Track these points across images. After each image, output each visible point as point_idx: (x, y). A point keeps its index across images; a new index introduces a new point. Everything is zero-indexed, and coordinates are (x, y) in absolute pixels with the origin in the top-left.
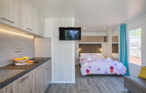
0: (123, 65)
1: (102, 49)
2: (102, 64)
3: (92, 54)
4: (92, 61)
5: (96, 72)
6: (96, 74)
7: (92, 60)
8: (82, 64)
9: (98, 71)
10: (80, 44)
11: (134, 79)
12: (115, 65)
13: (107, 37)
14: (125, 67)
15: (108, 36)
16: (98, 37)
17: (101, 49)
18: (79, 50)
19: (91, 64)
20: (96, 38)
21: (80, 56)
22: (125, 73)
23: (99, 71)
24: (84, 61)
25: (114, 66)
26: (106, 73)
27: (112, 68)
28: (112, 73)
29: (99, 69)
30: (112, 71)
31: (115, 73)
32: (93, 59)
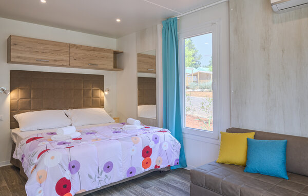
0: (173, 137)
1: (106, 93)
2: (118, 143)
3: (69, 112)
4: (80, 139)
5: (97, 179)
6: (100, 186)
7: (78, 135)
8: (36, 160)
9: (104, 173)
10: (13, 72)
11: (203, 168)
12: (156, 139)
13: (122, 52)
14: (177, 142)
15: (124, 51)
16: (94, 49)
17: (102, 94)
18: (12, 97)
19: (77, 153)
20: (89, 53)
21: (14, 124)
22: (177, 160)
23: (109, 174)
24: (41, 146)
25: (152, 145)
26: (131, 175)
27: (147, 152)
28: (147, 170)
29: (109, 167)
30: (146, 164)
31: (156, 166)
32: (82, 132)
